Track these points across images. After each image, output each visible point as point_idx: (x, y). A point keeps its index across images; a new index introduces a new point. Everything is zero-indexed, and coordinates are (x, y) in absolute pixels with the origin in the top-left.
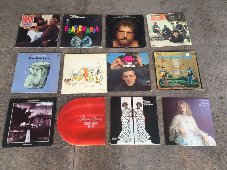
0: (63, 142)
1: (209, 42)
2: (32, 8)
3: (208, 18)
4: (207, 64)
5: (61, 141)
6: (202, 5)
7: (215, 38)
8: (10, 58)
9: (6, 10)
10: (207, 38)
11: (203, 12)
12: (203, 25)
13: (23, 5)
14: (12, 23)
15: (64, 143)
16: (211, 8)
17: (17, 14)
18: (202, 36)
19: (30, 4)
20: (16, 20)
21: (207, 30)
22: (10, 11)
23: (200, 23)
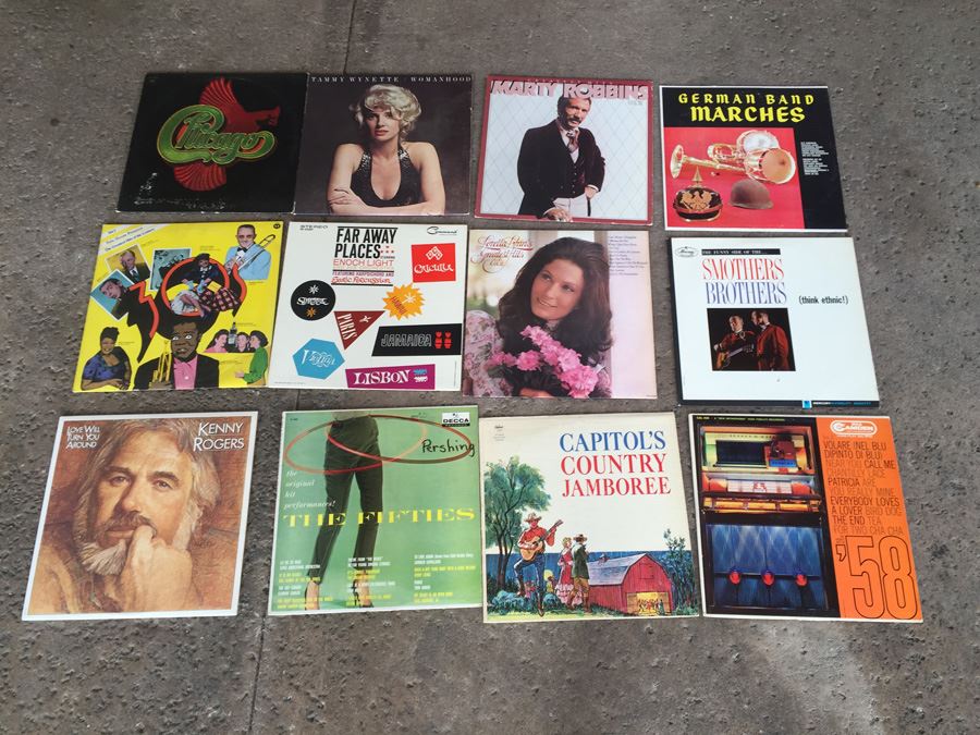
0: (196, 718)
1: (898, 278)
2: (120, 95)
3: (906, 163)
4: (884, 383)
5: (191, 717)
6: (882, 104)
7: (930, 259)
8: (7, 317)
9: (10, 101)
10: (894, 261)
11: (884, 138)
12: (877, 198)
13: (84, 81)
14: (28, 162)
15: (203, 726)
16: (922, 115)
17: (54, 122)
18: (871, 248)
19: (116, 75)
20: (47, 150)
21: (893, 221)
22: (25, 106)
23: (866, 189)
